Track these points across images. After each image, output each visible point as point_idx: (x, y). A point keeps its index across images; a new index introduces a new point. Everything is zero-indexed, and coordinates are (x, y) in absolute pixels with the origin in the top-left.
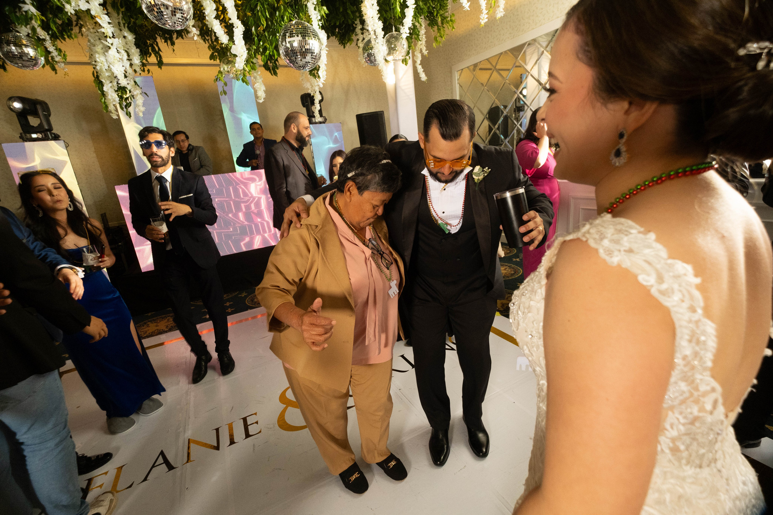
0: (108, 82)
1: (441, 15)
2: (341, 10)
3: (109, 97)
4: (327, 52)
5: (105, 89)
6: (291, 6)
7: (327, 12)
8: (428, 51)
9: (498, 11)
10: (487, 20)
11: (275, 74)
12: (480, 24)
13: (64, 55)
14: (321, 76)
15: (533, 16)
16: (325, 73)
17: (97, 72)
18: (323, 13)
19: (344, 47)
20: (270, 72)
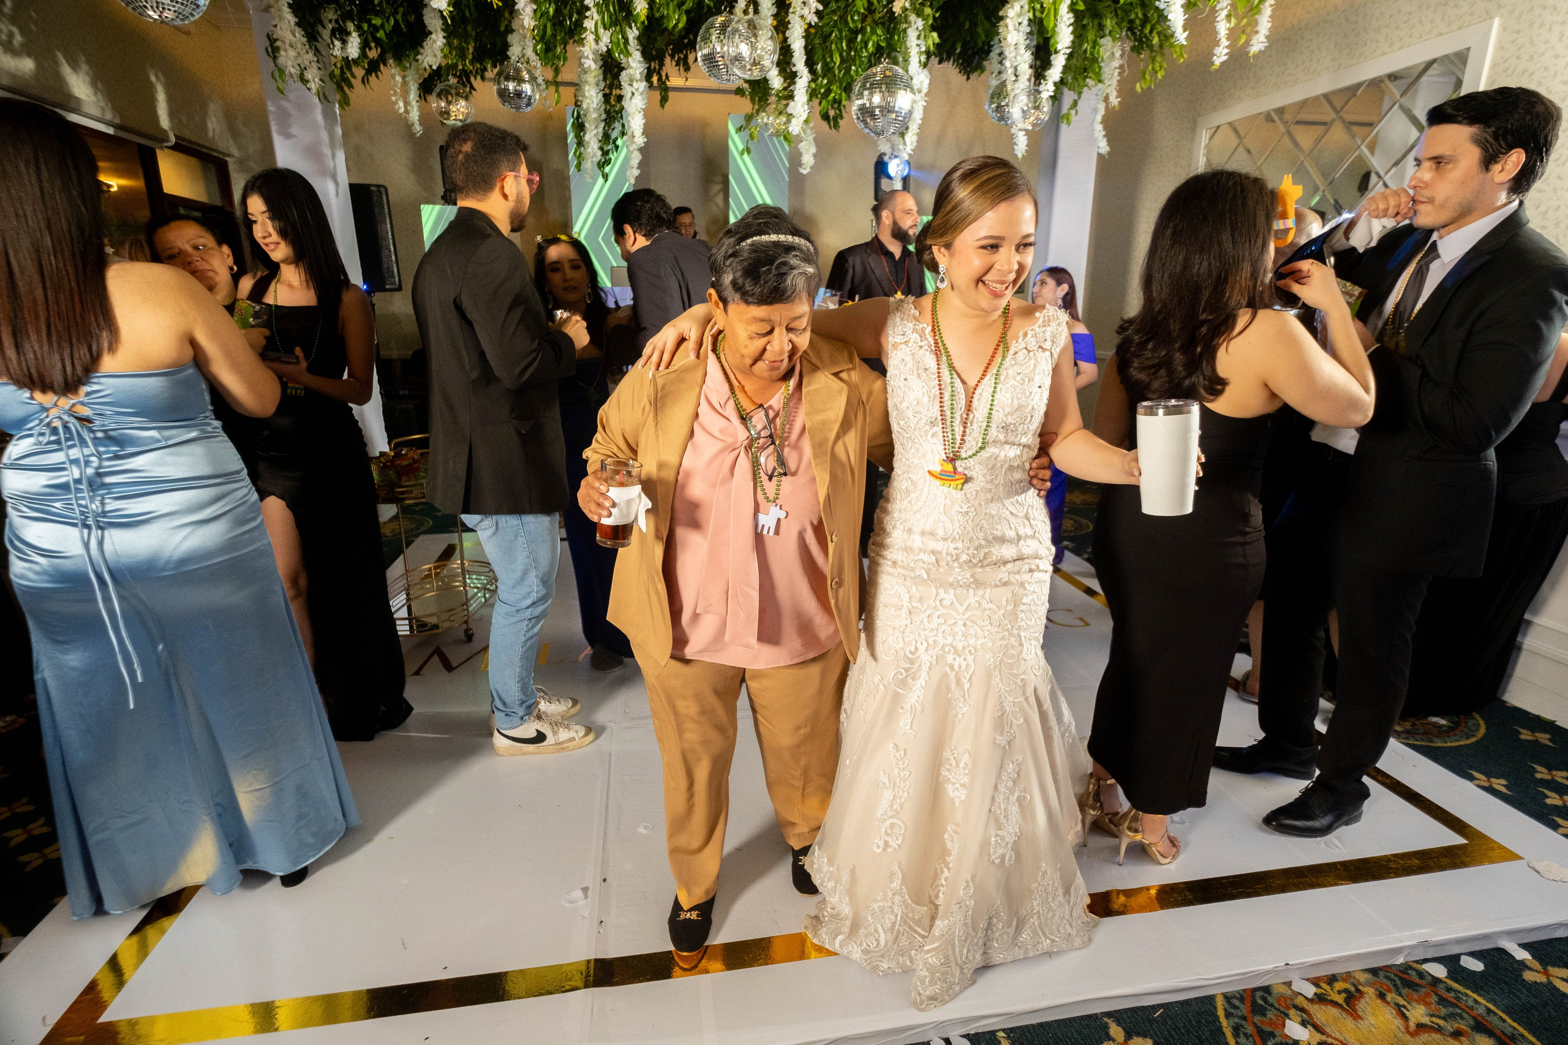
0: (593, 127)
1: (1159, 33)
2: (967, 27)
3: (589, 150)
4: (925, 104)
5: (587, 138)
6: (883, 24)
7: (937, 40)
8: (1119, 99)
9: (1254, 41)
10: (1225, 58)
11: (836, 126)
12: (1213, 64)
14: (908, 143)
15: (1388, 27)
16: (915, 138)
17: (578, 113)
18: (930, 42)
19: (968, 78)
20: (829, 123)
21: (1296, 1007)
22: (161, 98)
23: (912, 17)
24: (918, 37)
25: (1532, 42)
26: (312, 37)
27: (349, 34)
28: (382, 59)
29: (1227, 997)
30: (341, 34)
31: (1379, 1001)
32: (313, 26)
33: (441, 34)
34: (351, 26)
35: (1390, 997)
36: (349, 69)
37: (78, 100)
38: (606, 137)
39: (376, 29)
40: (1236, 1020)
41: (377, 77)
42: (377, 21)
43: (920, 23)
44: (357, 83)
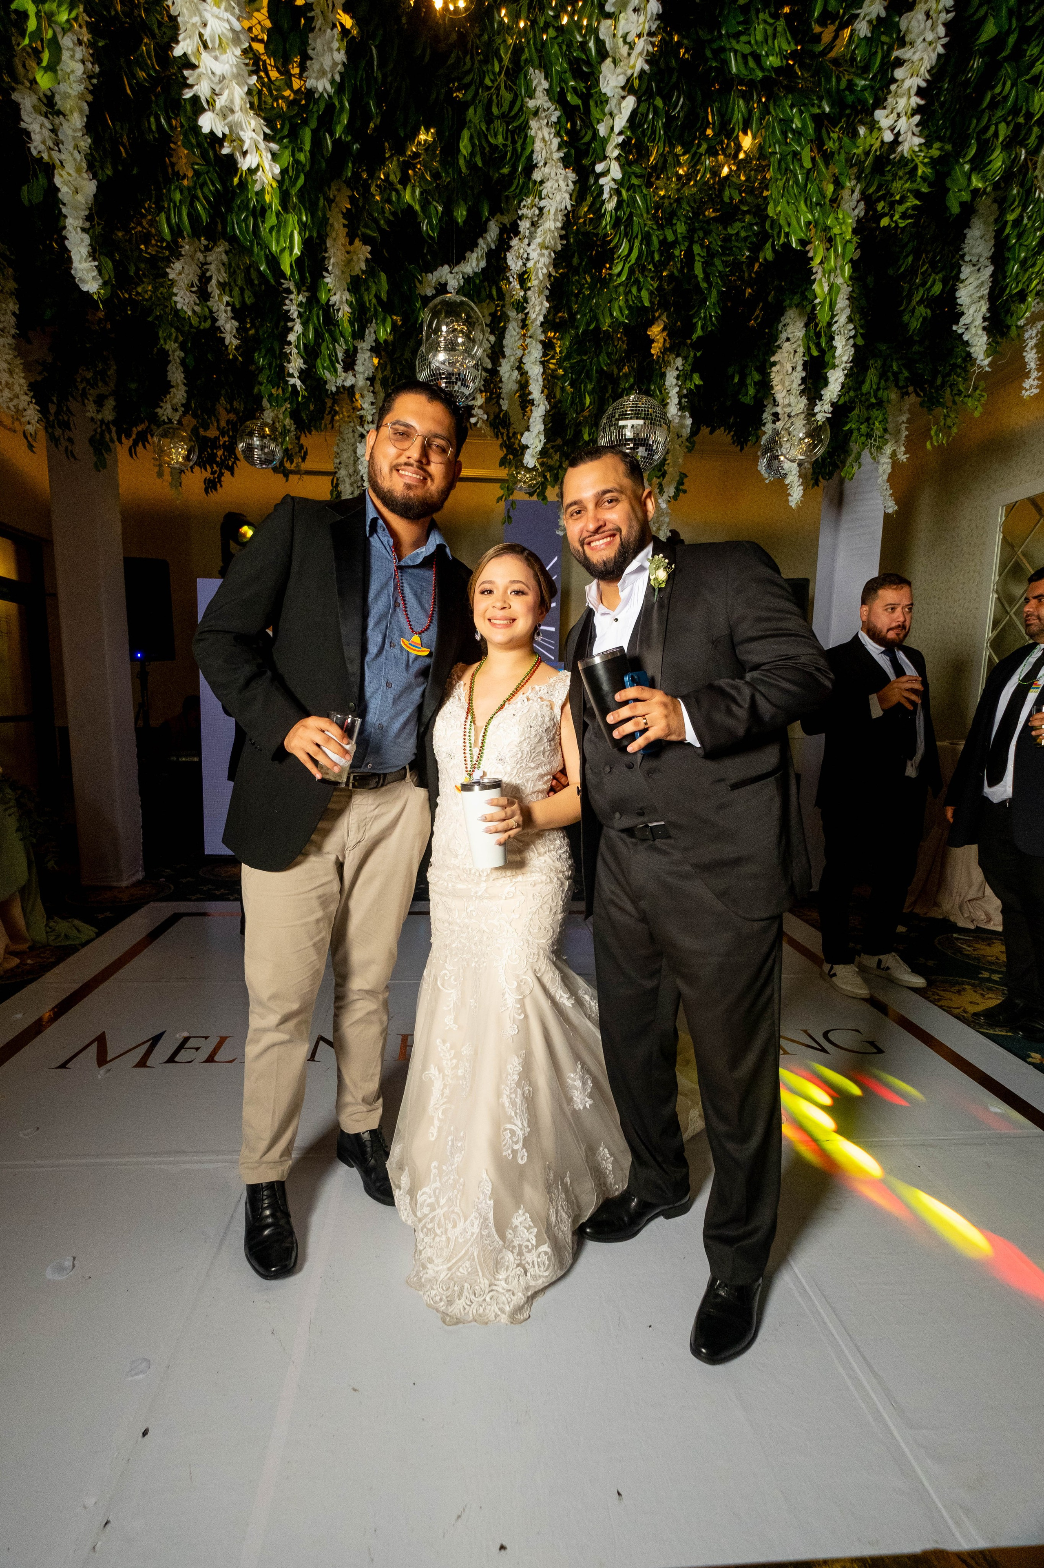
7: (699, 382)
8: (907, 457)
10: (1036, 390)
12: (1021, 395)
13: (306, 453)
18: (691, 385)
23: (670, 358)
24: (678, 379)
33: (183, 388)
39: (129, 392)
41: (145, 447)
42: (131, 386)
43: (678, 364)
44: (119, 450)
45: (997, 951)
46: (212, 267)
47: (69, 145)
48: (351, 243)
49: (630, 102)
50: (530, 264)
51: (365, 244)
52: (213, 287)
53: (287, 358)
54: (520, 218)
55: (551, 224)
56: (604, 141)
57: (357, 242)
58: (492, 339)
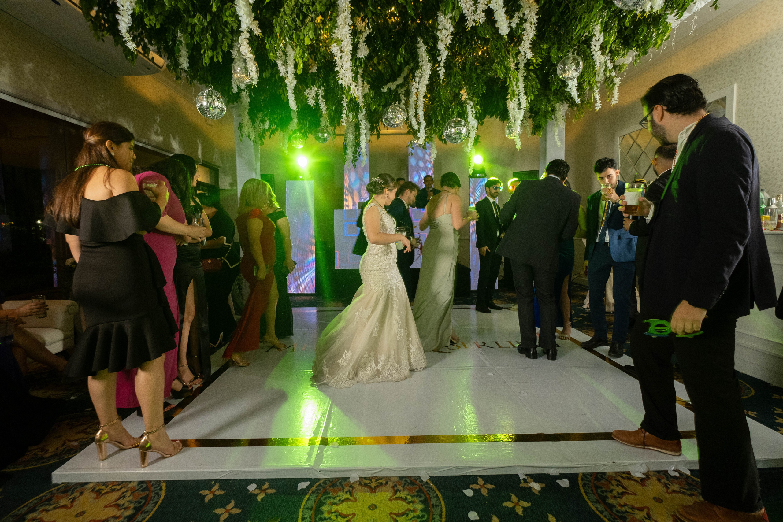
0: (350, 148)
3: (349, 156)
4: (476, 131)
5: (348, 152)
7: (480, 109)
9: (612, 101)
10: (600, 107)
12: (595, 109)
17: (345, 144)
18: (477, 109)
21: (616, 480)
22: (200, 148)
23: (469, 101)
24: (472, 108)
25: (752, 92)
26: (253, 123)
27: (266, 121)
28: (276, 129)
29: (584, 474)
30: (263, 121)
31: (656, 482)
32: (254, 119)
33: (296, 119)
34: (267, 119)
35: (662, 481)
36: (265, 133)
37: (174, 149)
38: (355, 152)
39: (275, 119)
40: (586, 482)
41: (274, 135)
42: (276, 117)
43: (472, 103)
44: (267, 137)
45: (612, 319)
46: (320, 92)
47: (290, 73)
48: (363, 84)
49: (447, 52)
50: (419, 90)
51: (368, 84)
52: (320, 97)
53: (342, 117)
54: (416, 76)
55: (425, 81)
56: (439, 62)
57: (366, 84)
58: (405, 99)
